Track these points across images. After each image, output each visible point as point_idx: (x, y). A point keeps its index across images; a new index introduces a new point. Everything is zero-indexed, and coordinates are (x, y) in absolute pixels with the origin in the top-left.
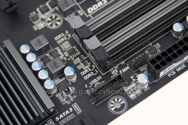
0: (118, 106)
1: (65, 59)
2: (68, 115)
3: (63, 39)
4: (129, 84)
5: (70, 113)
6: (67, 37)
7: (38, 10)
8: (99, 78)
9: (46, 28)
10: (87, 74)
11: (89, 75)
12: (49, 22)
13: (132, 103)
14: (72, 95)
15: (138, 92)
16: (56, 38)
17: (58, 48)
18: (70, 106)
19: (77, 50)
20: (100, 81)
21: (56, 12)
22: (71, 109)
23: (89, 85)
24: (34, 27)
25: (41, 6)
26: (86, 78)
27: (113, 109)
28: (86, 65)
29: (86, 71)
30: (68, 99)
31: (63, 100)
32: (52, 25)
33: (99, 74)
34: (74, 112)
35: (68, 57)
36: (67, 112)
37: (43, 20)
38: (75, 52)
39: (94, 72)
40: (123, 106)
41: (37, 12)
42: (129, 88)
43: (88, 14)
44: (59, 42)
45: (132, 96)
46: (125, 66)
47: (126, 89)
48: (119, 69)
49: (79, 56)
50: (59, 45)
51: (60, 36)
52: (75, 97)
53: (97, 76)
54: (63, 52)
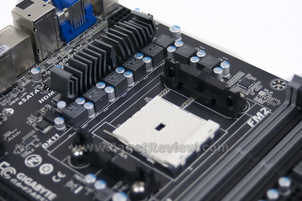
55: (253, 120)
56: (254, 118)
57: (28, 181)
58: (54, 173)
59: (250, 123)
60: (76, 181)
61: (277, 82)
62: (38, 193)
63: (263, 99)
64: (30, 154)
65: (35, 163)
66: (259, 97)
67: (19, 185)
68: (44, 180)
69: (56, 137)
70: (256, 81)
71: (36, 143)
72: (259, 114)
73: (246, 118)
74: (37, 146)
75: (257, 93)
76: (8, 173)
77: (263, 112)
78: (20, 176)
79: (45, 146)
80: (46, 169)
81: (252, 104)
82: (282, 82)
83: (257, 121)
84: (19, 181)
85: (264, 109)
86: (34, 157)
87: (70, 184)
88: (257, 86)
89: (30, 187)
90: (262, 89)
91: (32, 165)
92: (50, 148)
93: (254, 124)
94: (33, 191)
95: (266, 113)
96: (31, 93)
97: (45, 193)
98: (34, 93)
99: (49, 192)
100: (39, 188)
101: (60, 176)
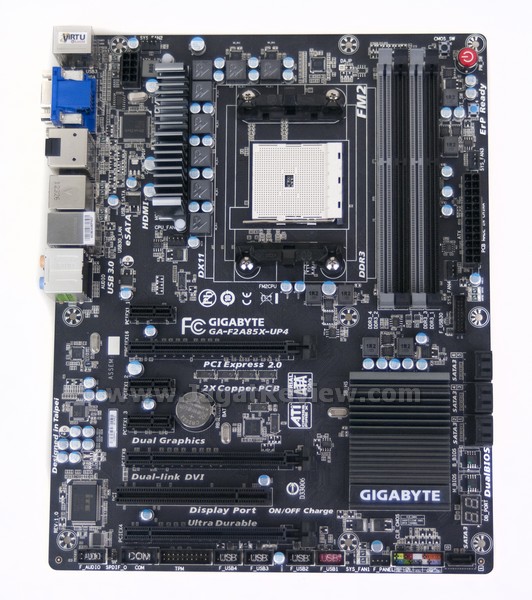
0: (481, 318)
1: (399, 333)
2: (458, 367)
3: (376, 322)
4: (467, 293)
5: (458, 364)
6: (376, 315)
7: (324, 324)
8: (441, 315)
9: (351, 330)
10: (429, 323)
11: (432, 322)
12: (346, 322)
13: (486, 304)
14: (441, 351)
15: (480, 290)
16: (370, 327)
17: (382, 333)
18: (450, 360)
19: (397, 316)
20: (445, 316)
21: (339, 308)
22: (454, 361)
23: (441, 329)
24: (341, 340)
25: (323, 318)
26: (432, 327)
27: (480, 324)
28: (418, 318)
29: (425, 322)
30: (442, 357)
31: (441, 362)
32: (352, 322)
33: (437, 313)
34: (459, 360)
35: (398, 329)
36: (454, 366)
37: (339, 326)
38: (398, 319)
39: (431, 316)
40: (483, 313)
41: (327, 327)
42: (470, 296)
43: (364, 279)
44: (376, 327)
45: (480, 298)
46: (446, 284)
47: (470, 299)
48: (445, 292)
49: (404, 319)
50: (379, 330)
51: (370, 322)
52: (444, 349)
53: (437, 316)
54: (389, 330)
55: (360, 109)
56: (359, 105)
57: (224, 322)
58: (239, 298)
59: (360, 114)
60: (267, 292)
61: (344, 42)
62: (245, 327)
63: (350, 75)
64: (198, 294)
65: (212, 299)
66: (344, 75)
67: (220, 332)
68: (236, 311)
69: (202, 258)
70: (325, 55)
71: (190, 277)
72: (359, 97)
73: (352, 110)
74: (195, 280)
75: (336, 70)
76: (198, 327)
77: (361, 93)
78: (213, 322)
79: (202, 275)
80: (228, 298)
81: (343, 88)
82: (349, 39)
83: (364, 107)
84: (217, 328)
85: (359, 87)
86: (204, 293)
87: (264, 298)
88: (330, 62)
89: (233, 327)
90: (338, 63)
91: (212, 304)
92: (209, 273)
93: (364, 112)
94: (240, 328)
95: (365, 91)
96: (126, 224)
97: (252, 322)
98: (128, 222)
99: (255, 320)
100: (241, 322)
101: (247, 296)
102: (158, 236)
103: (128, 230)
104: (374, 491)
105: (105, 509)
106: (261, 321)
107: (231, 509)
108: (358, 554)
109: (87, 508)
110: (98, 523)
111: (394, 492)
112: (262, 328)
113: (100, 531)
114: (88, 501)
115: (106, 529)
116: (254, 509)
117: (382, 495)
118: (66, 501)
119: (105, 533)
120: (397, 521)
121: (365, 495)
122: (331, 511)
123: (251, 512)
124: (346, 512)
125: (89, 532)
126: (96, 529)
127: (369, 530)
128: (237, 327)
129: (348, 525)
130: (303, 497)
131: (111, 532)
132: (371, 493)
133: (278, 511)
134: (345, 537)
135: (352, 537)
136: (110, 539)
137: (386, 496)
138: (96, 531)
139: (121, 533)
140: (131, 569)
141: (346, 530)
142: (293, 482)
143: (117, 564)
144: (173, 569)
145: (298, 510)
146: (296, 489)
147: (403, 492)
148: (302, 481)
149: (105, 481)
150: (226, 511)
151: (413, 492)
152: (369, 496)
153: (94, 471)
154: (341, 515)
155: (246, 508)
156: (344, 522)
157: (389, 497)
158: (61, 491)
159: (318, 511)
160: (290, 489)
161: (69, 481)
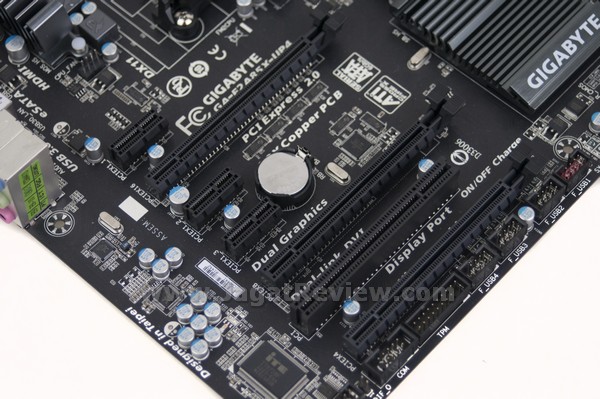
57: (220, 90)
58: (210, 60)
60: (231, 31)
62: (245, 76)
64: (165, 92)
65: (185, 83)
67: (225, 101)
68: (219, 72)
69: (133, 61)
71: (141, 86)
74: (148, 84)
76: (199, 116)
78: (208, 100)
79: (151, 73)
80: (198, 69)
84: (219, 101)
86: (171, 86)
87: (234, 38)
89: (232, 87)
91: (190, 87)
92: (156, 66)
94: (242, 81)
96: (23, 102)
97: (246, 67)
98: (22, 98)
99: (247, 62)
100: (235, 76)
101: (215, 51)
102: (67, 82)
103: (30, 104)
104: (538, 70)
105: (302, 356)
106: (254, 58)
107: (426, 230)
108: (589, 148)
109: (282, 369)
110: (311, 376)
111: (556, 53)
112: (263, 61)
113: (321, 380)
114: (275, 363)
115: (325, 372)
116: (447, 209)
117: (549, 67)
118: (251, 390)
119: (329, 378)
120: (586, 89)
121: (535, 82)
122: (518, 140)
123: (446, 214)
124: (533, 128)
125: (310, 394)
126: (315, 383)
127: (571, 121)
128: (237, 83)
129: (550, 134)
130: (478, 155)
131: (333, 370)
132: (538, 75)
133: (470, 188)
134: (560, 148)
135: (565, 142)
136: (341, 377)
137: (553, 64)
138: (317, 385)
139: (344, 361)
140: (395, 383)
141: (552, 141)
142: (452, 152)
143: (376, 391)
144: (437, 340)
145: (488, 170)
146: (462, 154)
147: (564, 46)
148: (459, 142)
149: (269, 331)
150: (423, 238)
151: (572, 37)
152: (538, 79)
153: (248, 334)
154: (531, 133)
155: (439, 216)
156: (542, 136)
157: (556, 63)
158: (235, 387)
159: (507, 152)
160: (457, 159)
161: (231, 369)
